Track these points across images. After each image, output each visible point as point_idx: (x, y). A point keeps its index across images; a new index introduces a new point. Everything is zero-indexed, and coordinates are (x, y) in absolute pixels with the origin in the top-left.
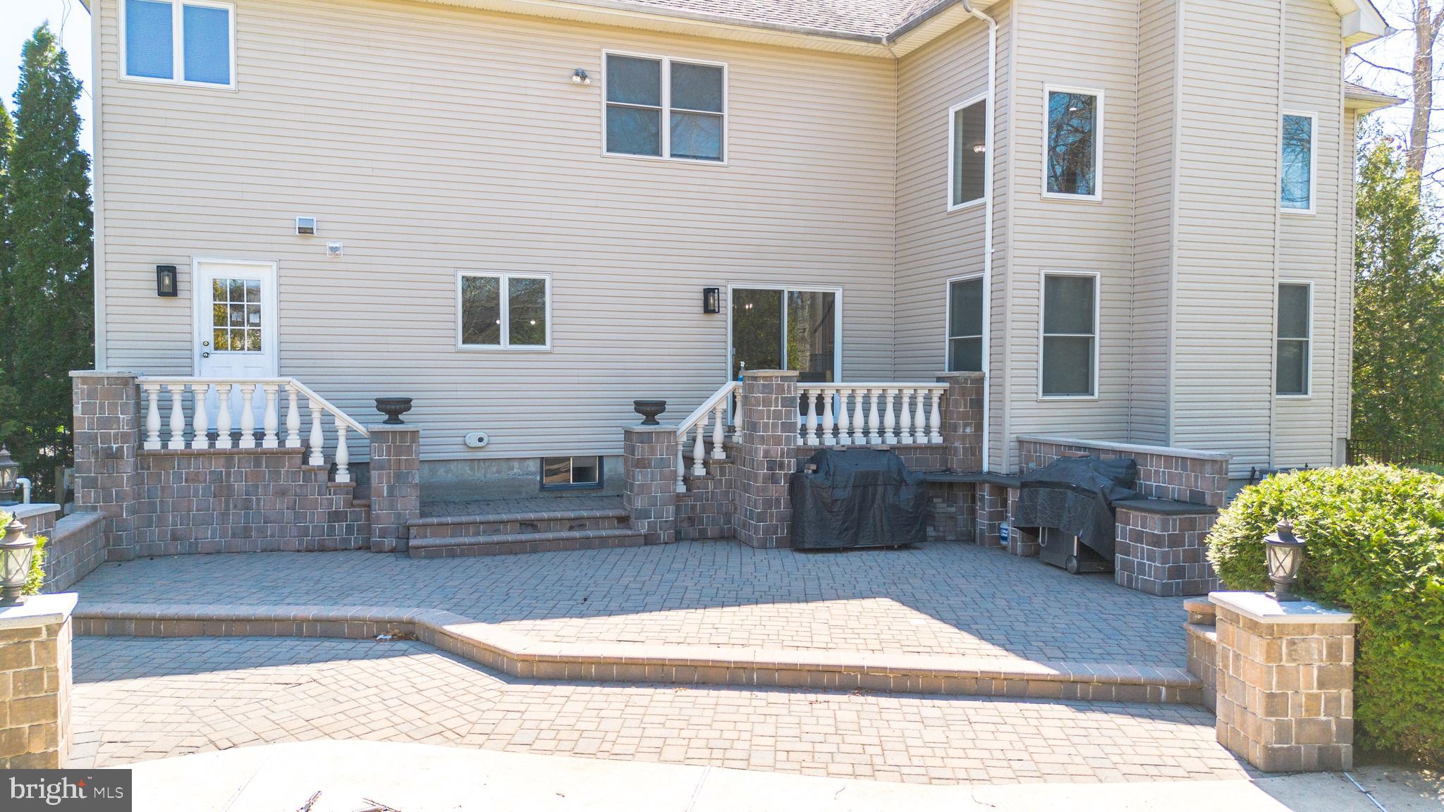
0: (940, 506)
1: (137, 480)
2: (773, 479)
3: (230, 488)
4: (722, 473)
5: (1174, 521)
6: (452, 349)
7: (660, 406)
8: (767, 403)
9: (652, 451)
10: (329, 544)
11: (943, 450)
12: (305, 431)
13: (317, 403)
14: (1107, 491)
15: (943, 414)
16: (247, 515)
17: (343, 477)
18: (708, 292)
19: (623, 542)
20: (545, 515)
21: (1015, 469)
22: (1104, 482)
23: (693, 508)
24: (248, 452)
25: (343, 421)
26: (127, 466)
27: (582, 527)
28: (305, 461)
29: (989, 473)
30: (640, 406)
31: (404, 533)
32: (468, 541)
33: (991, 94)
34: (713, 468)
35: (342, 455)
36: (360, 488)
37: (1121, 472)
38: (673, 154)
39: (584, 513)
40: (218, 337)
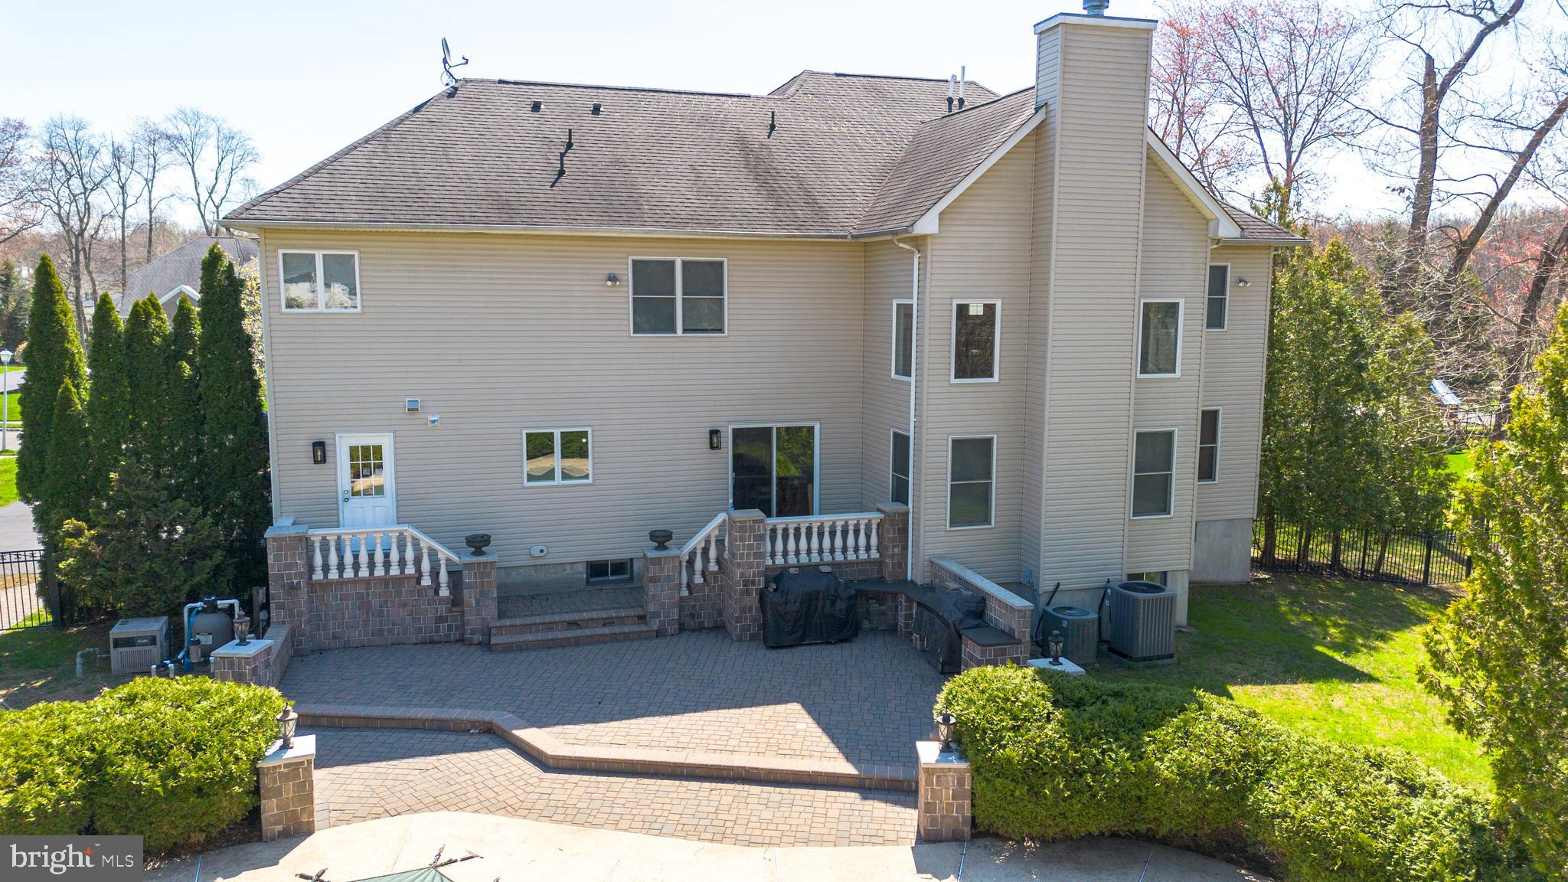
0: (874, 606)
1: (310, 601)
2: (747, 592)
3: (369, 602)
4: (716, 581)
6: (519, 486)
7: (669, 535)
8: (742, 539)
9: (662, 570)
10: (436, 638)
11: (879, 563)
12: (418, 562)
13: (426, 542)
14: (957, 623)
15: (880, 535)
16: (381, 622)
17: (444, 592)
18: (714, 433)
19: (640, 636)
20: (585, 615)
21: (927, 581)
22: (957, 616)
23: (694, 606)
24: (380, 578)
25: (444, 553)
26: (303, 593)
27: (612, 623)
28: (418, 581)
29: (912, 581)
30: (653, 536)
31: (488, 632)
32: (530, 637)
33: (914, 302)
34: (708, 577)
35: (443, 577)
36: (456, 600)
37: (973, 606)
38: (685, 331)
39: (613, 613)
40: (354, 486)
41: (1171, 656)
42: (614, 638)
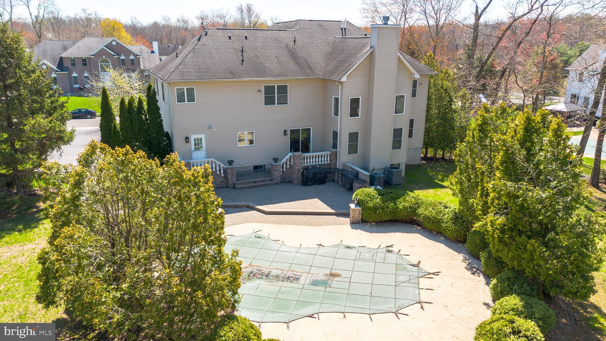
0: (329, 175)
2: (299, 173)
4: (289, 170)
6: (236, 147)
7: (277, 159)
8: (297, 160)
9: (277, 168)
11: (330, 164)
12: (216, 168)
13: (218, 163)
14: (353, 178)
15: (330, 157)
17: (222, 175)
18: (285, 131)
19: (272, 184)
20: (257, 180)
21: (342, 168)
23: (284, 176)
25: (222, 165)
27: (264, 182)
28: (216, 173)
29: (338, 169)
30: (274, 159)
31: (234, 185)
32: (245, 186)
33: (340, 98)
34: (287, 169)
35: (222, 171)
36: (226, 177)
37: (356, 175)
38: (278, 104)
39: (264, 179)
40: (195, 148)
41: (401, 184)
42: (265, 185)
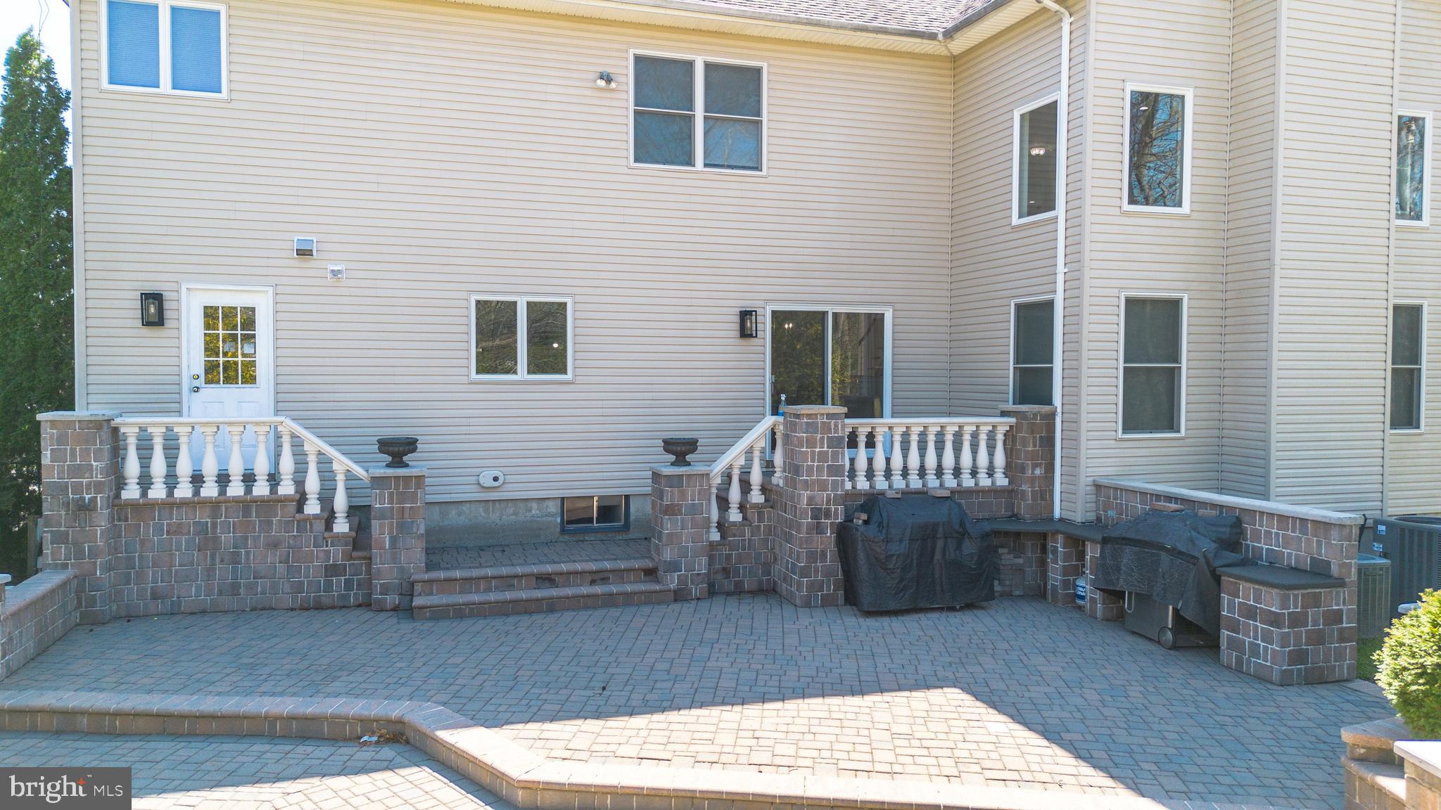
0: (1007, 558)
1: (113, 533)
2: (819, 529)
3: (216, 539)
4: (761, 519)
5: (1296, 596)
6: (465, 379)
7: (692, 445)
8: (811, 443)
9: (683, 495)
10: (326, 601)
11: (1009, 493)
12: (300, 475)
13: (313, 444)
14: (1210, 556)
15: (1009, 453)
16: (235, 571)
17: (341, 526)
18: (745, 315)
19: (650, 599)
20: (564, 567)
21: (1091, 516)
22: (1206, 546)
23: (729, 557)
24: (236, 500)
25: (341, 464)
26: (102, 518)
27: (605, 580)
28: (300, 509)
29: (1061, 520)
30: (669, 445)
31: (408, 590)
32: (476, 598)
33: (1062, 97)
34: (750, 513)
35: (341, 502)
36: (360, 539)
37: (1225, 532)
38: (707, 164)
39: (607, 565)
40: (211, 369)
